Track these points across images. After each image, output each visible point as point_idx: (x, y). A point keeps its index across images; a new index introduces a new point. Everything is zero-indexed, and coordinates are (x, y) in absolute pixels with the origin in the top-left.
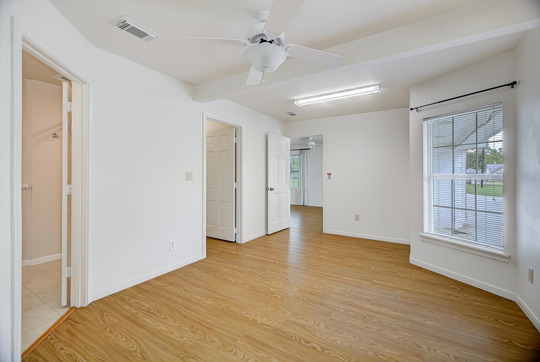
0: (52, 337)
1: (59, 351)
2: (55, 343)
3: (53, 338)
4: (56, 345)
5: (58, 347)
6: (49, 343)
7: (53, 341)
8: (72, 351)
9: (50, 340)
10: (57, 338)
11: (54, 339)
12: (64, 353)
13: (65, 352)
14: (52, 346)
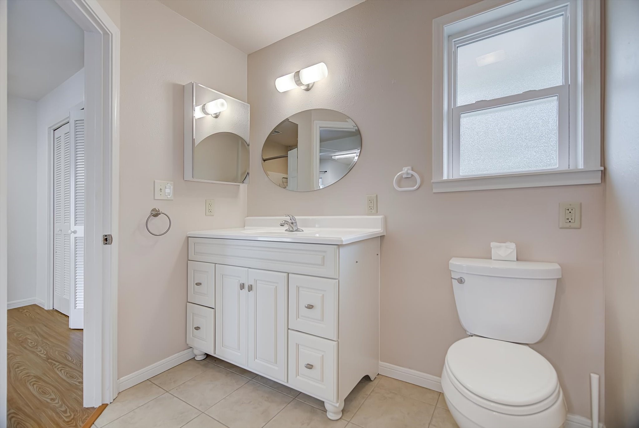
0: (64, 415)
1: (56, 397)
2: (61, 406)
3: (63, 413)
4: (58, 404)
5: (57, 401)
6: (68, 406)
7: (63, 409)
8: (41, 398)
9: (66, 410)
10: (57, 413)
11: (61, 411)
12: (51, 395)
13: (49, 396)
14: (64, 403)
